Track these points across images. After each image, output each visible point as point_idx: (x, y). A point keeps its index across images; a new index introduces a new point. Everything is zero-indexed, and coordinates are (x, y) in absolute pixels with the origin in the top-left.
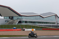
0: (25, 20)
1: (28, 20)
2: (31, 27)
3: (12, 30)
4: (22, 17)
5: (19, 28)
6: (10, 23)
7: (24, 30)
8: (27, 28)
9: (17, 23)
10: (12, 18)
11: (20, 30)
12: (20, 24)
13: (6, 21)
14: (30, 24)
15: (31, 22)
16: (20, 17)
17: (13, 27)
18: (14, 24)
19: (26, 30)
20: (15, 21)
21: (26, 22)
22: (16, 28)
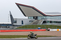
0: (50, 20)
1: (53, 20)
2: (57, 28)
3: (37, 31)
4: (47, 17)
5: (44, 28)
6: (34, 23)
7: (49, 30)
8: (52, 29)
9: (42, 23)
10: (36, 18)
11: (45, 31)
12: (44, 24)
13: (30, 21)
14: (55, 24)
15: (57, 22)
16: (45, 17)
17: (37, 27)
18: (38, 24)
19: (51, 30)
20: (39, 21)
21: (51, 22)
22: (41, 29)
